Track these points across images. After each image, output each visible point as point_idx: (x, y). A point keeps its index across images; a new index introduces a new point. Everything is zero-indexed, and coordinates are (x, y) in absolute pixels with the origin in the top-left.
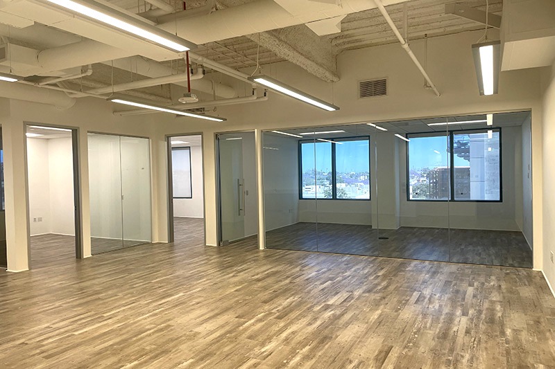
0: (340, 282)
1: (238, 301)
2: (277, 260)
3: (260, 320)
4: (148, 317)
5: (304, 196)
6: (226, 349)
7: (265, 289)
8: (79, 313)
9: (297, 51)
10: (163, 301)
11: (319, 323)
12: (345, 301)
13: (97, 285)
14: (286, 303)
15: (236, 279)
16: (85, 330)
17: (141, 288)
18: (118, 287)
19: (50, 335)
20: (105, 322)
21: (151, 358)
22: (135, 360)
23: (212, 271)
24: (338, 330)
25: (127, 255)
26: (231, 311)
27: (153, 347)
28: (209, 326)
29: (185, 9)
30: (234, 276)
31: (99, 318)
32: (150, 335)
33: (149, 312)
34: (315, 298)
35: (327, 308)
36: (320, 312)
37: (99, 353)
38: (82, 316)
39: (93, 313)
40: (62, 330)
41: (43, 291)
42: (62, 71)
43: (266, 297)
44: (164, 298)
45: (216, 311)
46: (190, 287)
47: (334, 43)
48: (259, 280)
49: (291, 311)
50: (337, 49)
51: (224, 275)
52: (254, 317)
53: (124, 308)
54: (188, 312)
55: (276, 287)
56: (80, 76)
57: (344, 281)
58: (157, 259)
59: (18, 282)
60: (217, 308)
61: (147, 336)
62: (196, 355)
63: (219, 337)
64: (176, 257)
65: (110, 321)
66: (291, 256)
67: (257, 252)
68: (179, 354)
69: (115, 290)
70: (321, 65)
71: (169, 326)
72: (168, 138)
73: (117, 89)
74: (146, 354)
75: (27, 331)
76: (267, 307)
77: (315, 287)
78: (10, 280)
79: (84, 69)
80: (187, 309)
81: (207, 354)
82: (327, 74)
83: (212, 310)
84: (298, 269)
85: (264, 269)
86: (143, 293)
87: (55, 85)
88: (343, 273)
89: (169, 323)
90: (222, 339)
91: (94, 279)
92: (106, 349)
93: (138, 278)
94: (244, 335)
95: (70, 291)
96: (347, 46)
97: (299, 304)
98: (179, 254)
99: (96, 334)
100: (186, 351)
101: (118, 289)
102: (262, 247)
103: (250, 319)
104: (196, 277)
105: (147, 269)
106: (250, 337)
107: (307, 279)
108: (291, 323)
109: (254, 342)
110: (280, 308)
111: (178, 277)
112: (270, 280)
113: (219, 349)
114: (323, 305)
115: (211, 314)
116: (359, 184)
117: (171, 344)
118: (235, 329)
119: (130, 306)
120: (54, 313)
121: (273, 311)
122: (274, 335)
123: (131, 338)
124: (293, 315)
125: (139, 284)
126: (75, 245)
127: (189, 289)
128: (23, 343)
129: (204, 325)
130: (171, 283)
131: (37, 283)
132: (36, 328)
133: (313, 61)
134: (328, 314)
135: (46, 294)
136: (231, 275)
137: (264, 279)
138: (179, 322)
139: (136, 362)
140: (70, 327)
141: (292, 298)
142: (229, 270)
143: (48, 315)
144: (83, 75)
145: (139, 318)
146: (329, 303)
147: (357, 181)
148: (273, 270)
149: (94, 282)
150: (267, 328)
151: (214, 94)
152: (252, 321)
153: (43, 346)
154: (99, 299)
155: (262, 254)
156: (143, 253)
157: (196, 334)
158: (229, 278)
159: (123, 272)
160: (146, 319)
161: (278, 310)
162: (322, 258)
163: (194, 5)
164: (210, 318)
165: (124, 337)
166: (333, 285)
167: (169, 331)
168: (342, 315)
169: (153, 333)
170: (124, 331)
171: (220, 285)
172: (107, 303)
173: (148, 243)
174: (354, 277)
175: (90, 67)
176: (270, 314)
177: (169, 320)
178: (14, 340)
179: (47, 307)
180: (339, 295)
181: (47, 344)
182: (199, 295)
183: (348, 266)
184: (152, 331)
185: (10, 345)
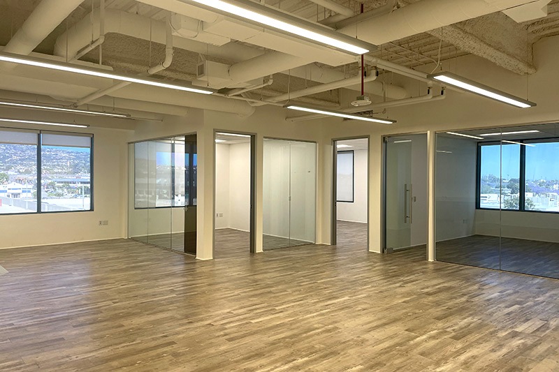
0: (531, 307)
1: (407, 313)
2: (449, 275)
3: (433, 337)
4: (317, 316)
5: (482, 206)
6: (397, 362)
7: (438, 304)
8: (254, 302)
9: (485, 43)
10: (329, 302)
11: (504, 350)
12: (538, 330)
13: (269, 279)
14: (463, 323)
15: (403, 290)
16: (260, 320)
17: (308, 286)
18: (286, 283)
19: (232, 319)
20: (277, 315)
21: (321, 357)
22: (306, 356)
23: (376, 278)
24: (530, 363)
25: (294, 254)
26: (400, 323)
27: (322, 346)
28: (377, 334)
29: (362, 12)
30: (400, 286)
31: (271, 310)
32: (318, 334)
33: (317, 311)
34: (499, 322)
35: (515, 335)
36: (506, 338)
37: (273, 344)
38: (257, 306)
39: (266, 304)
40: (241, 317)
41: (224, 279)
42: (248, 82)
43: (439, 313)
44: (330, 299)
45: (384, 321)
46: (355, 292)
47: (530, 30)
48: (429, 294)
49: (470, 333)
50: (534, 36)
51: (391, 284)
52: (425, 333)
53: (293, 304)
54: (354, 317)
55: (451, 303)
56: (262, 86)
57: (536, 307)
58: (321, 260)
59: (204, 269)
60: (384, 318)
61: (315, 334)
62: (365, 363)
63: (388, 347)
64: (340, 260)
65: (281, 314)
66: (466, 272)
67: (426, 264)
68: (347, 358)
69: (284, 286)
70: (513, 56)
71: (337, 328)
72: (334, 142)
73: (293, 96)
74: (316, 352)
75: (213, 314)
76: (440, 324)
77: (499, 309)
78: (198, 266)
79: (266, 79)
80: (354, 314)
81: (376, 364)
82: (521, 66)
83: (379, 319)
84: (476, 287)
85: (436, 282)
86: (310, 292)
87: (240, 95)
88: (535, 297)
89: (336, 325)
90: (391, 351)
91: (266, 273)
92: (279, 340)
93: (305, 276)
94: (415, 350)
95: (246, 282)
96: (547, 32)
97: (480, 327)
98: (341, 257)
99: (270, 325)
100: (355, 356)
101: (287, 285)
102: (431, 259)
103: (422, 335)
104: (360, 282)
105: (313, 268)
106: (422, 354)
107: (488, 300)
108: (470, 346)
109: (428, 360)
110: (456, 327)
111: (342, 280)
112: (442, 296)
113: (388, 360)
114: (510, 331)
115: (379, 323)
116: (551, 194)
117: (339, 347)
118: (405, 342)
119: (298, 303)
120: (234, 300)
121: (448, 330)
122: (451, 356)
123: (301, 334)
124: (472, 338)
125: (306, 283)
126: (249, 240)
127: (354, 293)
128: (210, 324)
129: (372, 333)
130: (335, 285)
131: (220, 271)
132: (220, 312)
133: (504, 52)
134: (517, 342)
135: (227, 282)
136: (398, 285)
137: (435, 293)
138: (346, 325)
139: (306, 359)
140: (247, 315)
141: (470, 318)
142: (394, 279)
143: (229, 301)
144: (265, 85)
145: (307, 316)
146: (517, 330)
147: (549, 191)
148: (446, 285)
149: (265, 275)
150: (442, 347)
151: (385, 95)
152: (424, 337)
153: (226, 329)
154: (270, 292)
155: (431, 266)
156: (308, 253)
157: (363, 341)
158: (396, 288)
159: (291, 269)
160: (314, 317)
161: (453, 330)
162: (506, 278)
163: (374, 6)
164: (377, 327)
165: (295, 332)
166: (522, 310)
167: (336, 333)
168: (535, 345)
169: (322, 333)
170: (294, 326)
171: (386, 294)
172: (278, 297)
173: (311, 244)
174: (549, 303)
175: (271, 77)
176: (444, 332)
177: (336, 322)
178: (202, 320)
179: (228, 294)
180: (530, 323)
181: (230, 328)
182: (365, 301)
183: (541, 290)
184: (320, 330)
185: (199, 324)
